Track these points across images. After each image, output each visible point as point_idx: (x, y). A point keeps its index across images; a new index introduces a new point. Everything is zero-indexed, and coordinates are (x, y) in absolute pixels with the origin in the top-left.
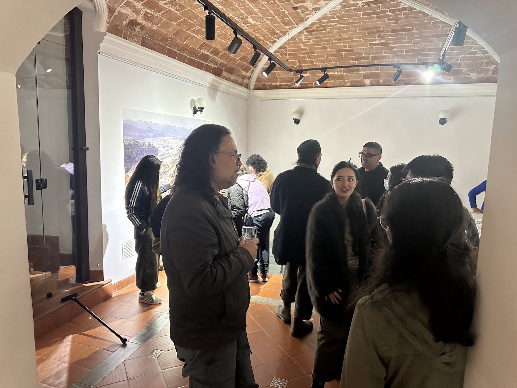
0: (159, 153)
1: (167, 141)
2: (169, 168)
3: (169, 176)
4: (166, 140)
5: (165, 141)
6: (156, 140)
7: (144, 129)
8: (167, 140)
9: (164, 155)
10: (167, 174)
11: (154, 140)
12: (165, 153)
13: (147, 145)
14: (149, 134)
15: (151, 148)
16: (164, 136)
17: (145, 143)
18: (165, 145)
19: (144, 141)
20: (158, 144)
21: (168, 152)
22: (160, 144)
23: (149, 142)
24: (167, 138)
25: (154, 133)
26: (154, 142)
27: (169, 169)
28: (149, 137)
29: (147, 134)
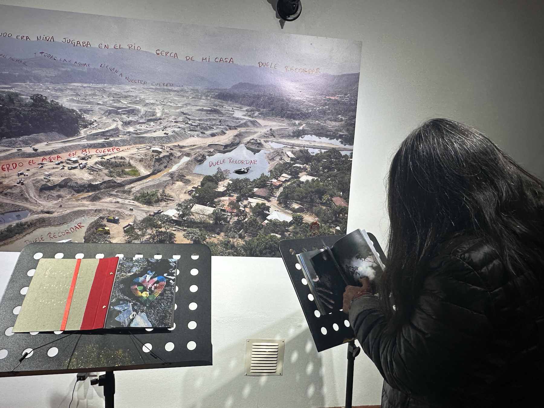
0: (85, 127)
1: (126, 97)
2: (135, 175)
3: (132, 197)
4: (125, 94)
5: (118, 97)
6: (71, 89)
7: (18, 57)
8: (129, 94)
9: (111, 136)
10: (124, 192)
11: (61, 90)
12: (117, 129)
13: (29, 100)
14: (37, 71)
15: (45, 112)
16: (113, 81)
17: (17, 95)
18: (120, 108)
19: (12, 91)
20: (78, 102)
21: (131, 129)
22: (88, 103)
23: (35, 93)
24: (128, 88)
25: (64, 69)
26: (58, 94)
27: (134, 177)
28: (38, 79)
29: (27, 72)
